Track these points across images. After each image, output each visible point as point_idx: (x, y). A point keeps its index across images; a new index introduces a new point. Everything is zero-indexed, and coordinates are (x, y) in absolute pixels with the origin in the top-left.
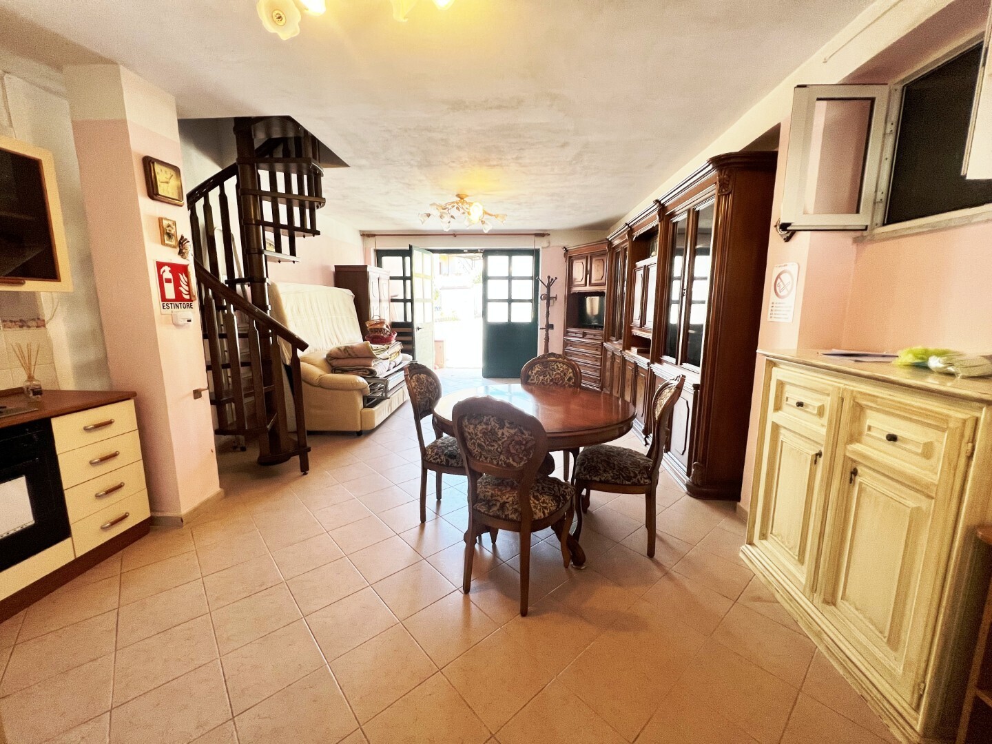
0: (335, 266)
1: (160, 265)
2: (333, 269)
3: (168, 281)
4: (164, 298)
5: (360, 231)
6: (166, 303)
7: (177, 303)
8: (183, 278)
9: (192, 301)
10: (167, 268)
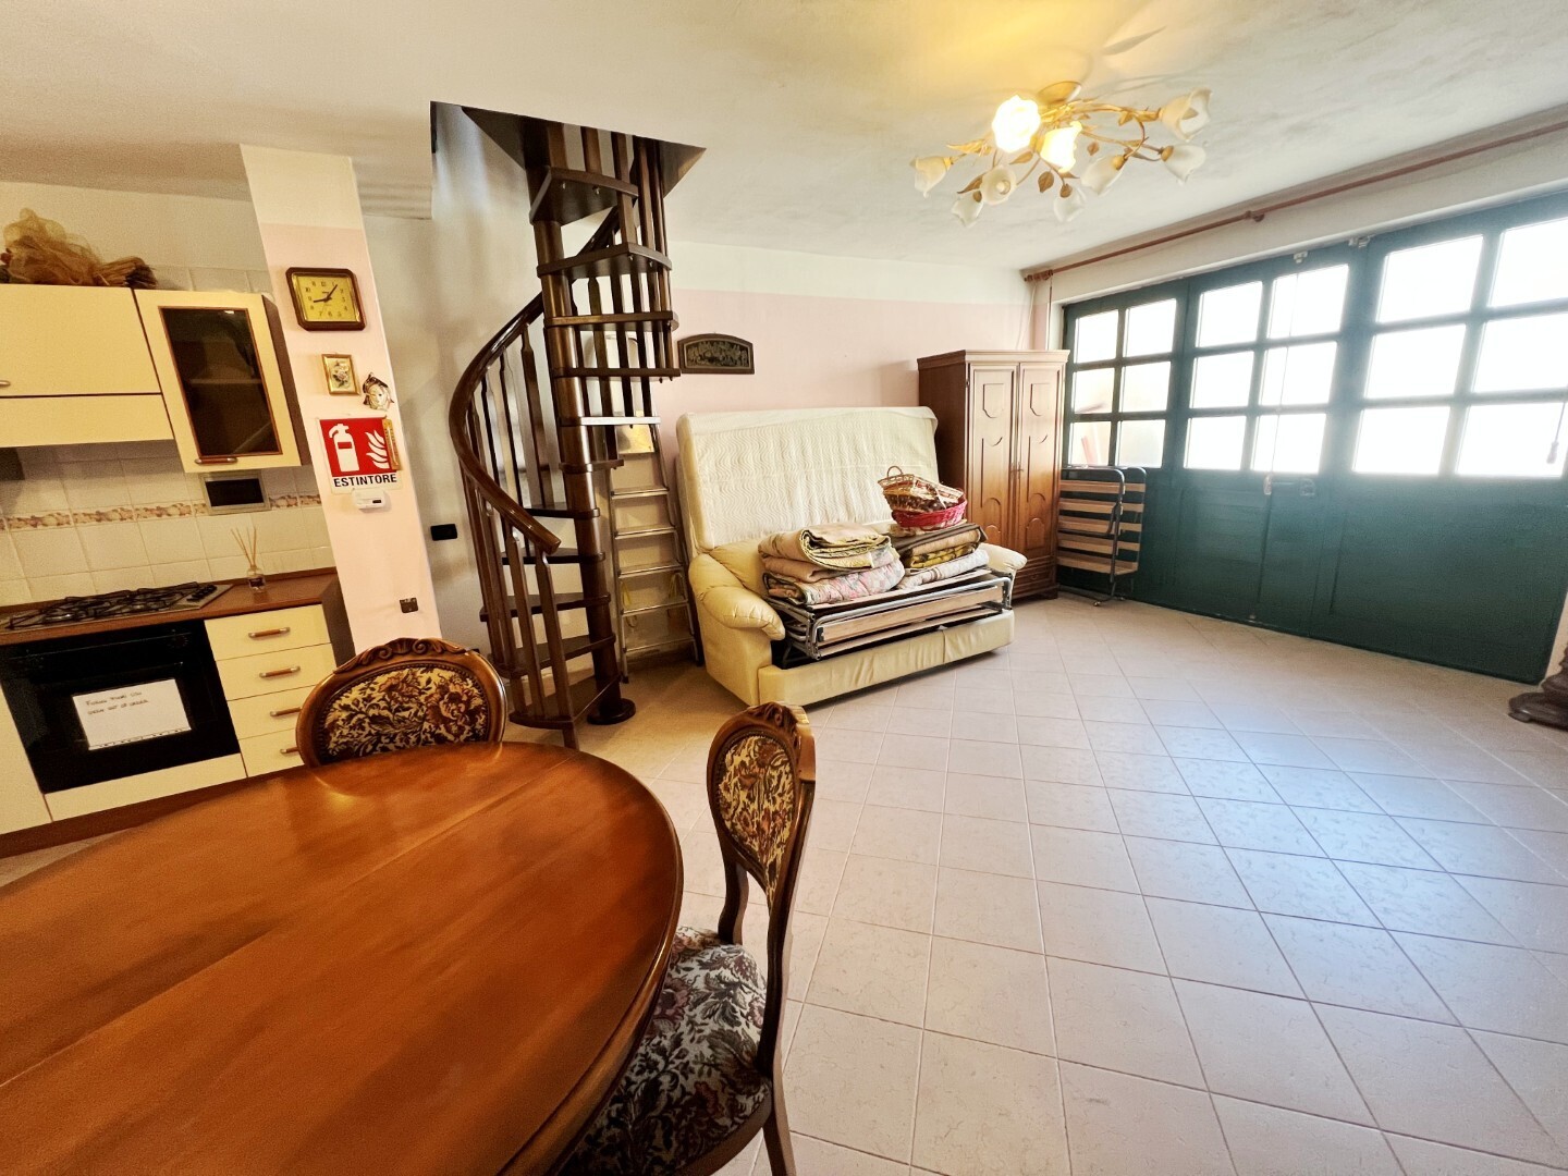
0: (918, 360)
1: (327, 425)
2: (915, 367)
3: (344, 446)
4: (336, 470)
5: (1023, 271)
6: (340, 478)
7: (363, 476)
8: (374, 439)
9: (395, 471)
10: (341, 428)
